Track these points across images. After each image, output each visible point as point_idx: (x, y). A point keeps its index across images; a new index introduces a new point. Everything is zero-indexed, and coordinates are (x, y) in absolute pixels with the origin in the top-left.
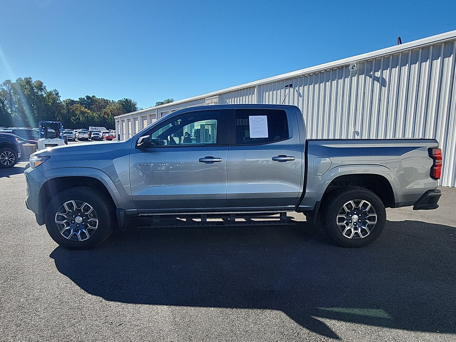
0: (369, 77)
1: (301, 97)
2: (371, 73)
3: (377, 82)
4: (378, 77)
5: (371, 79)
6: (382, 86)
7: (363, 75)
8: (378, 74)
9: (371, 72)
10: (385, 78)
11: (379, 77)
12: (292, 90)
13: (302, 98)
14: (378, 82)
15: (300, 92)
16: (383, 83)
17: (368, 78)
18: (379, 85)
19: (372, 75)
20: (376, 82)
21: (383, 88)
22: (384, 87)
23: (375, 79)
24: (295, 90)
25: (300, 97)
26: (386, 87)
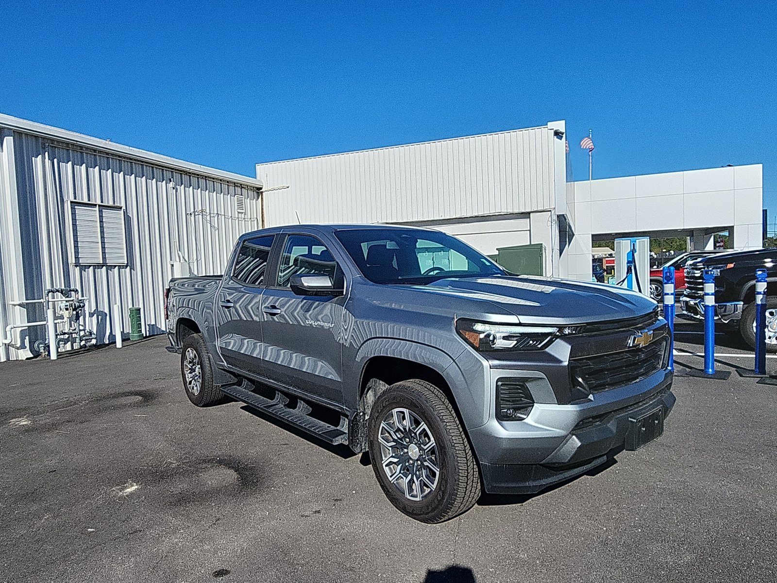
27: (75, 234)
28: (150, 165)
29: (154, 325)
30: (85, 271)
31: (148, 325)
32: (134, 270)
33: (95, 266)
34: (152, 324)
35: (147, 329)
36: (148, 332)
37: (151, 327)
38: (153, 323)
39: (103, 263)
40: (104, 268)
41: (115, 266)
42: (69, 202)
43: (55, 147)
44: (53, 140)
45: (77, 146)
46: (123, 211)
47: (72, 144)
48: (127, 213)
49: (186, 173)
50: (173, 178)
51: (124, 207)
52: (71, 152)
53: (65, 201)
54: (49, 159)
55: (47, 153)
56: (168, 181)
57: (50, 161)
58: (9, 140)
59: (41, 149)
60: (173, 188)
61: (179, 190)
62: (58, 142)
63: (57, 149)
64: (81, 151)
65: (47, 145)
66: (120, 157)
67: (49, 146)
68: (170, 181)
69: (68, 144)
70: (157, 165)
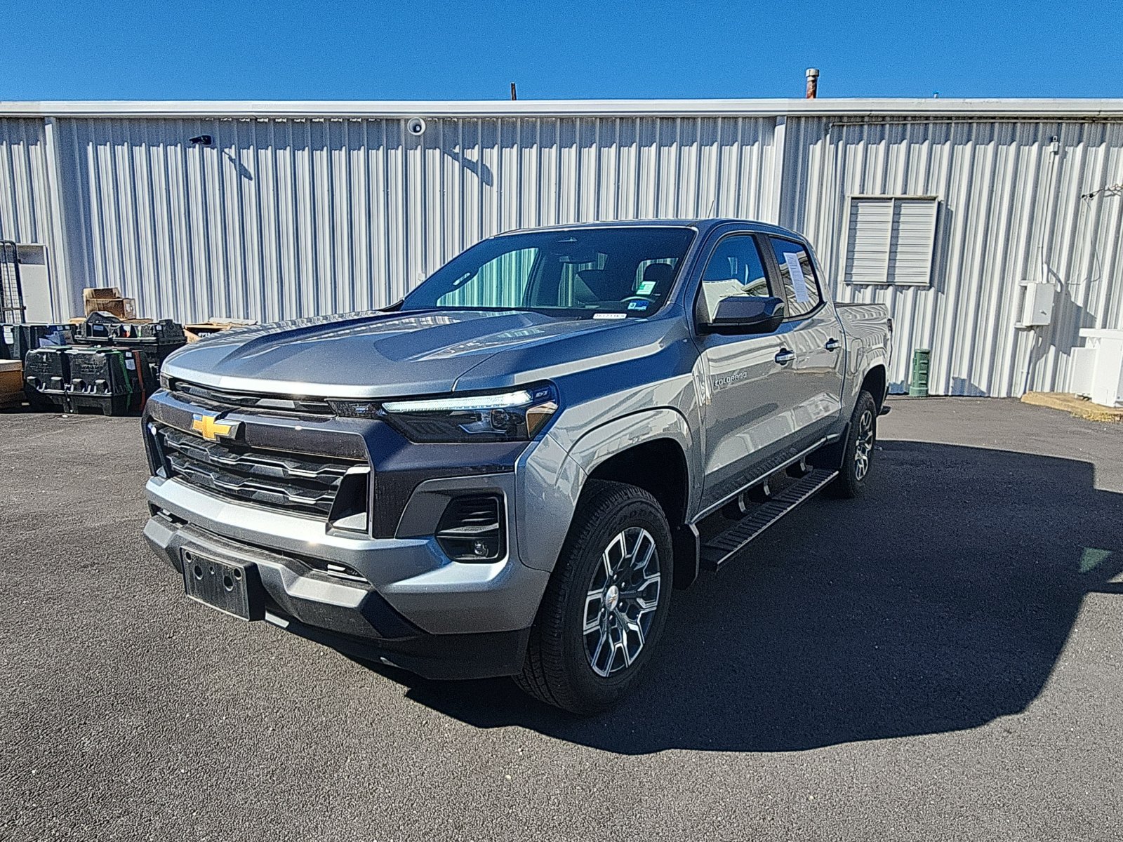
0: (450, 158)
1: (250, 179)
2: (454, 148)
3: (472, 171)
4: (473, 163)
5: (456, 163)
6: (484, 183)
7: (435, 149)
8: (473, 155)
9: (455, 146)
10: (488, 166)
11: (475, 161)
12: (211, 154)
13: (253, 183)
14: (474, 172)
15: (246, 166)
16: (486, 178)
17: (448, 159)
18: (476, 179)
19: (458, 153)
20: (469, 171)
21: (486, 187)
22: (489, 185)
23: (466, 164)
24: (226, 158)
25: (247, 180)
26: (492, 185)
27: (851, 241)
28: (985, 121)
29: (964, 380)
30: (860, 292)
31: (953, 378)
32: (943, 293)
33: (878, 285)
34: (962, 378)
35: (951, 385)
36: (950, 389)
37: (959, 382)
38: (964, 376)
39: (887, 282)
40: (891, 288)
41: (910, 286)
42: (850, 199)
43: (843, 126)
44: (841, 117)
45: (877, 116)
46: (939, 204)
47: (869, 116)
48: (947, 205)
49: (1093, 120)
50: (1059, 135)
51: (941, 197)
52: (866, 127)
53: (846, 197)
54: (831, 144)
55: (828, 136)
56: (1047, 142)
57: (832, 146)
58: (780, 130)
59: (823, 133)
60: (1056, 153)
61: (1069, 156)
62: (849, 117)
63: (845, 128)
64: (883, 123)
65: (831, 125)
66: (949, 118)
67: (833, 126)
68: (1051, 140)
69: (863, 117)
70: (1024, 118)
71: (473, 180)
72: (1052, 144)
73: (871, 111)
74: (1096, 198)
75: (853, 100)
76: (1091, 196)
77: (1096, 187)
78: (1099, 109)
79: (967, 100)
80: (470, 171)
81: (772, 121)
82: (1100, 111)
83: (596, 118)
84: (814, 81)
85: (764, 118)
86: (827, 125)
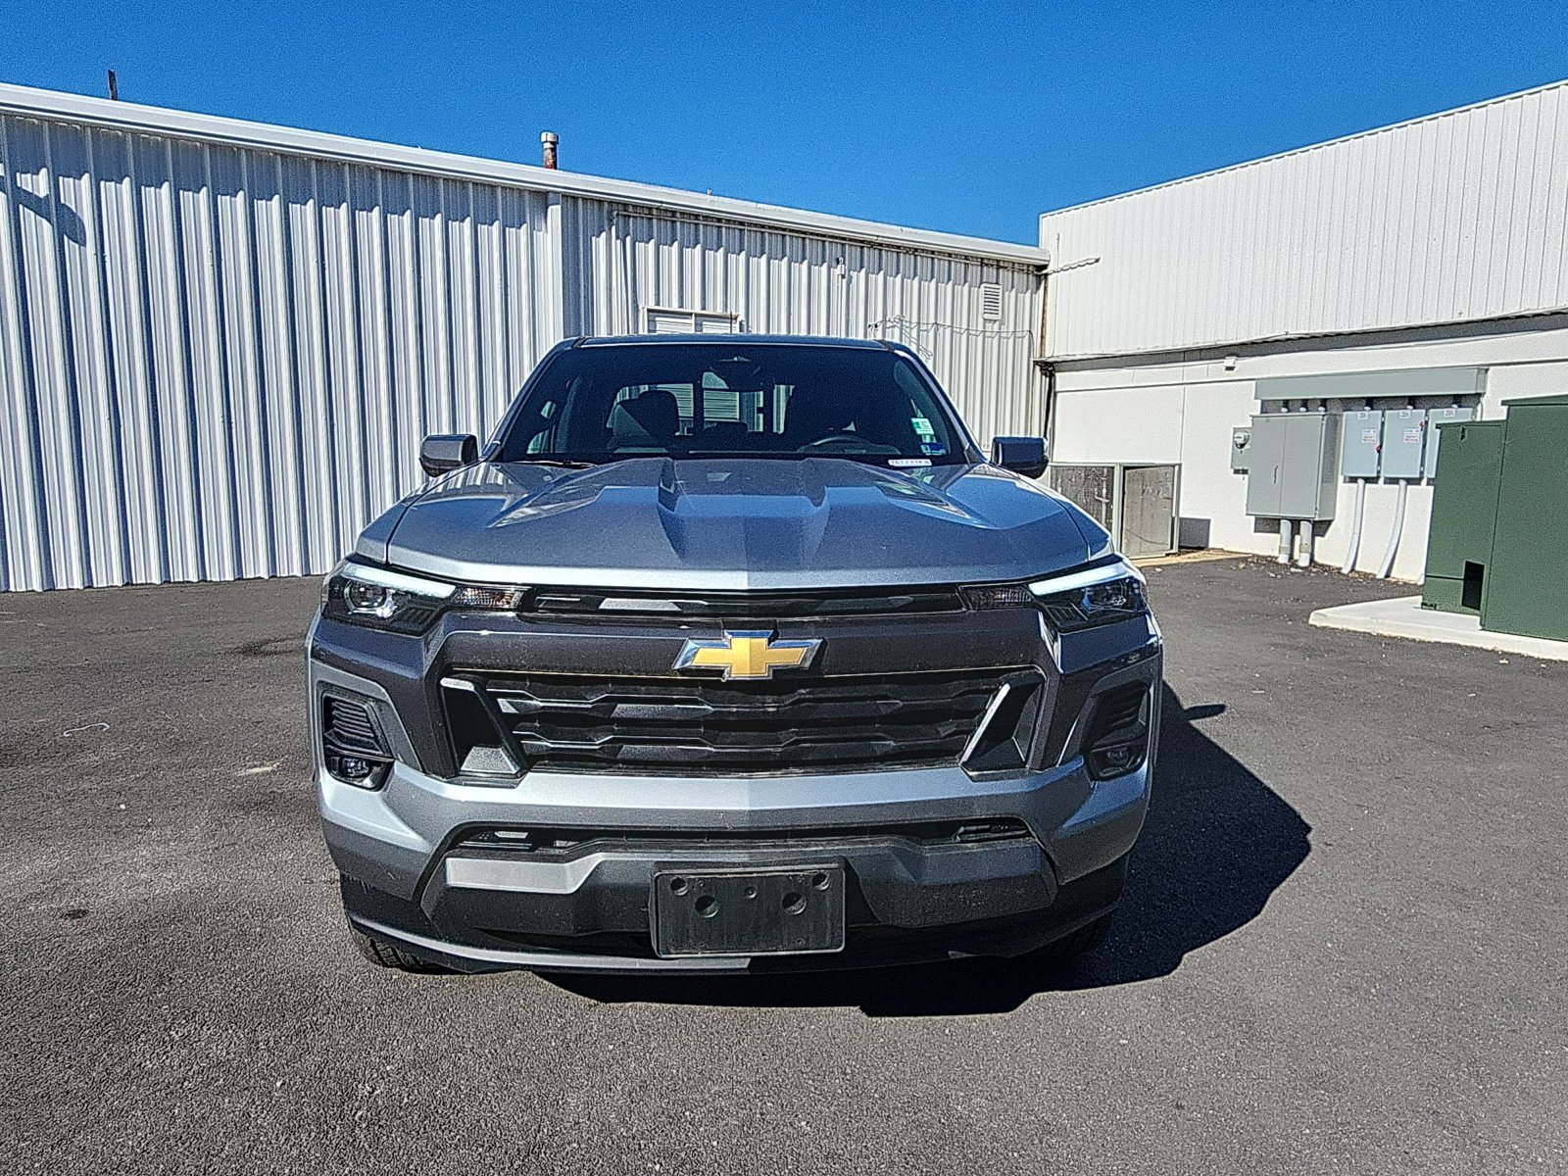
3: (36, 213)
4: (37, 198)
6: (65, 237)
8: (39, 184)
10: (72, 207)
11: (42, 196)
14: (42, 216)
16: (69, 229)
18: (46, 229)
20: (30, 214)
21: (71, 245)
22: (75, 241)
23: (22, 199)
26: (83, 243)
28: (776, 232)
42: (645, 310)
43: (629, 216)
44: (625, 205)
45: (666, 210)
46: (741, 323)
47: (658, 209)
48: (748, 327)
49: (872, 245)
50: (843, 256)
51: (742, 317)
52: (655, 221)
53: (640, 308)
54: (617, 238)
55: (614, 228)
56: (834, 264)
57: (619, 241)
58: (555, 212)
59: (606, 222)
60: (843, 277)
61: (854, 280)
62: (635, 206)
63: (631, 219)
64: (674, 219)
65: (615, 213)
66: (742, 223)
67: (618, 215)
68: (838, 262)
69: (650, 209)
70: (812, 234)
71: (40, 232)
72: (839, 266)
73: (662, 202)
74: (880, 328)
75: (640, 186)
76: (876, 326)
77: (880, 318)
78: (877, 234)
79: (760, 205)
80: (32, 213)
81: (543, 198)
82: (878, 236)
83: (276, 154)
84: (553, 150)
85: (530, 192)
86: (610, 213)
